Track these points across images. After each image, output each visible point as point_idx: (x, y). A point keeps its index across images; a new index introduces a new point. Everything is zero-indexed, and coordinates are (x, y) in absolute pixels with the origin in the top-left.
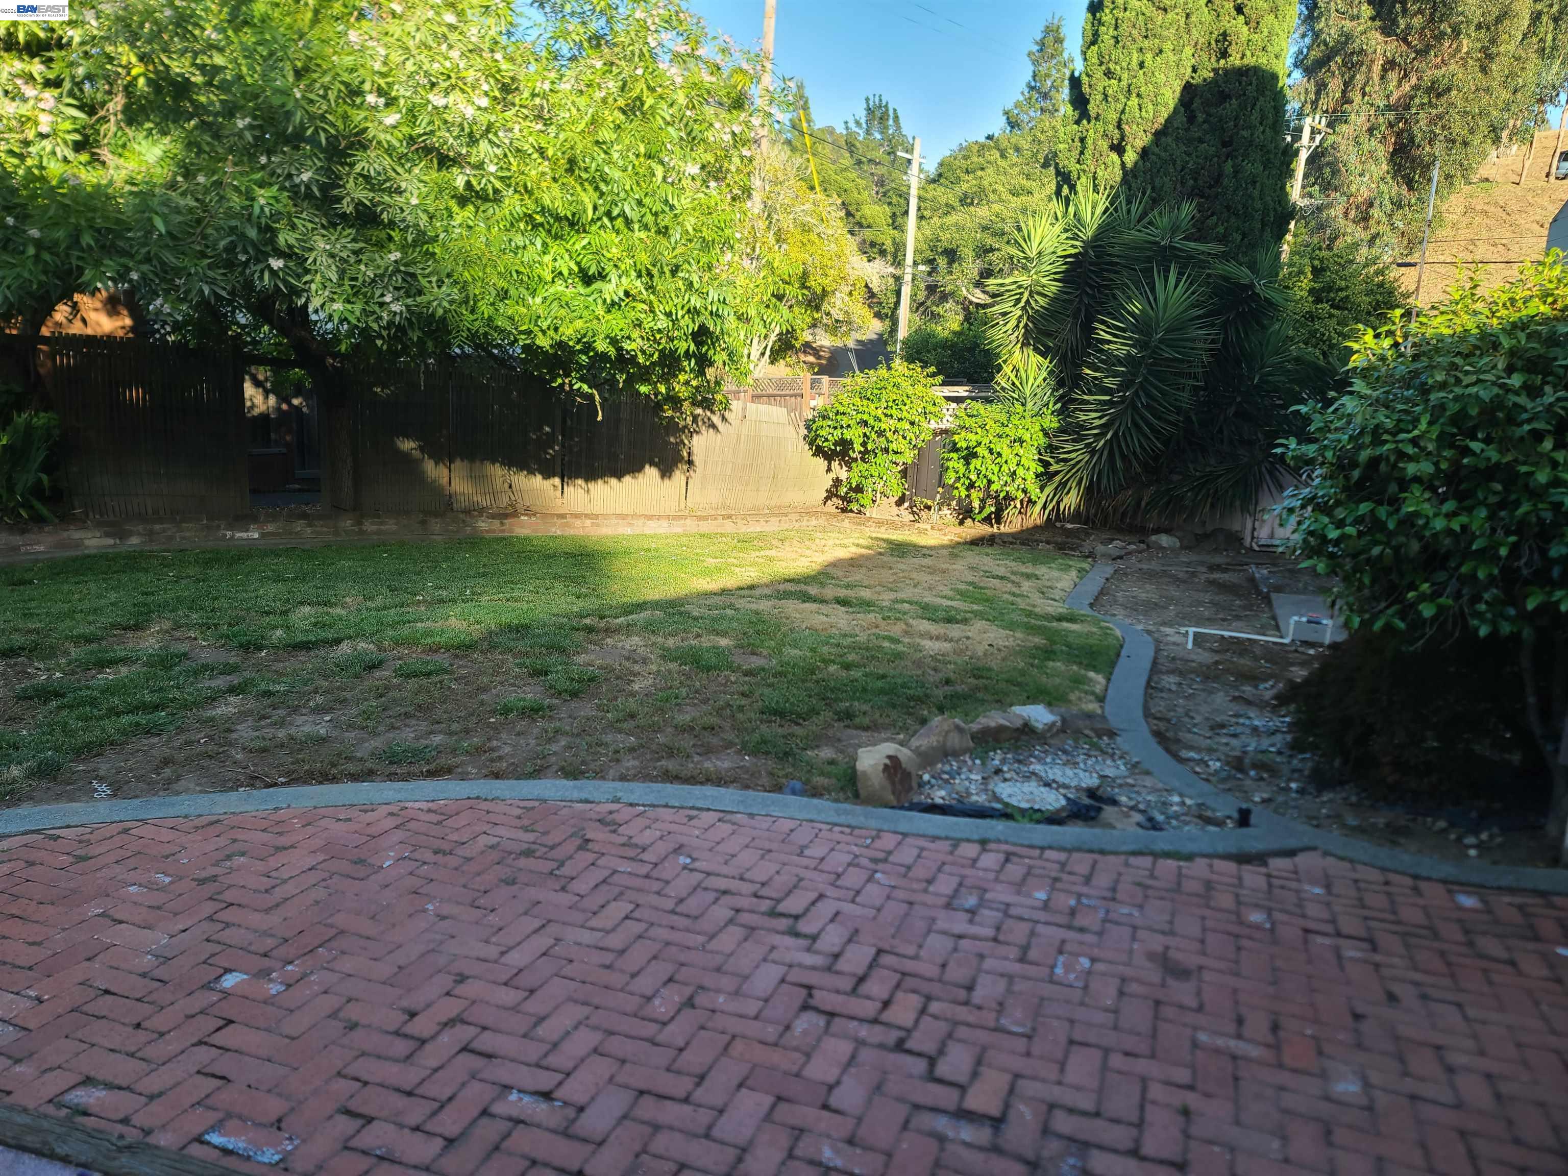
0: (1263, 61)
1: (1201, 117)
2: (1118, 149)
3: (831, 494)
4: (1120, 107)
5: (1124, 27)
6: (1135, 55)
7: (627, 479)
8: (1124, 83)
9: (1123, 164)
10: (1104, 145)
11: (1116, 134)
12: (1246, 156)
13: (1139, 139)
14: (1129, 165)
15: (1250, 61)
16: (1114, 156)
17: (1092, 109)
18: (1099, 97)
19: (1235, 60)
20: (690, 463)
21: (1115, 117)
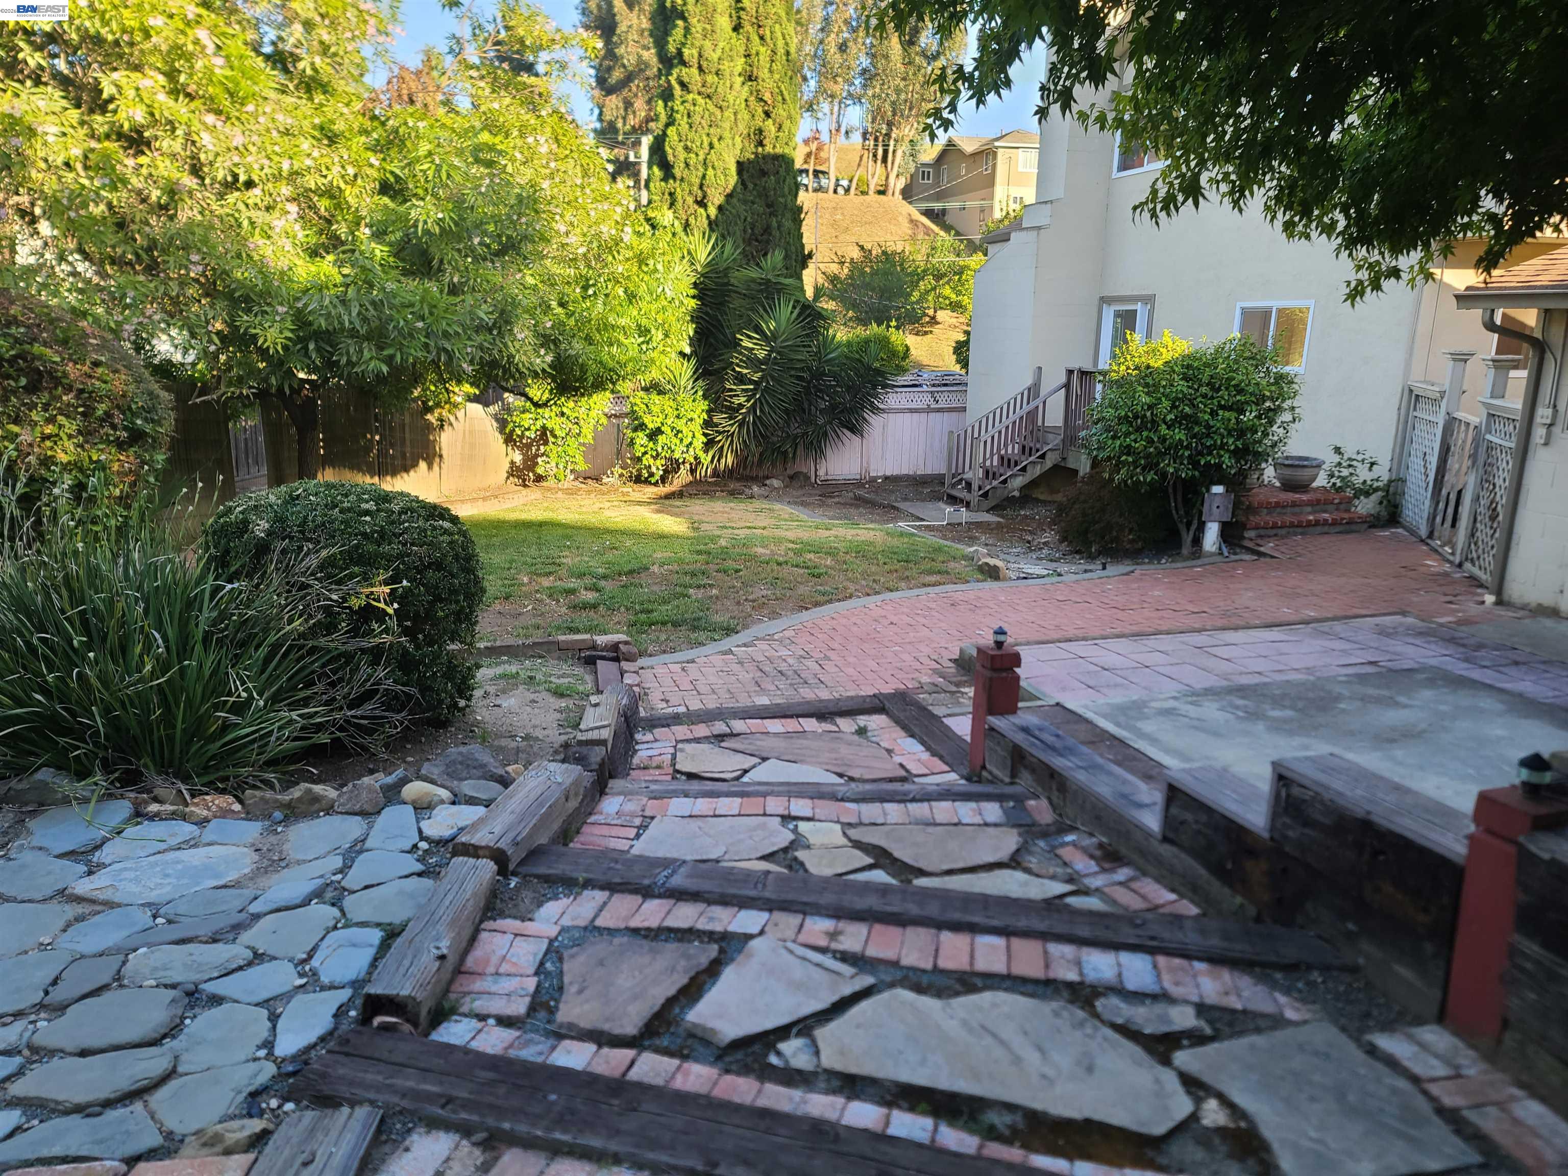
0: (787, 151)
1: (751, 186)
2: (702, 203)
3: (511, 474)
4: (700, 174)
5: (697, 118)
6: (705, 138)
7: (412, 473)
8: (701, 158)
9: (708, 217)
10: (690, 200)
11: (700, 194)
12: (783, 215)
13: (716, 198)
14: (713, 217)
15: (779, 150)
16: (702, 210)
17: (677, 172)
18: (682, 165)
19: (769, 149)
20: (441, 456)
21: (698, 181)
